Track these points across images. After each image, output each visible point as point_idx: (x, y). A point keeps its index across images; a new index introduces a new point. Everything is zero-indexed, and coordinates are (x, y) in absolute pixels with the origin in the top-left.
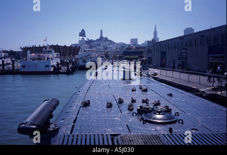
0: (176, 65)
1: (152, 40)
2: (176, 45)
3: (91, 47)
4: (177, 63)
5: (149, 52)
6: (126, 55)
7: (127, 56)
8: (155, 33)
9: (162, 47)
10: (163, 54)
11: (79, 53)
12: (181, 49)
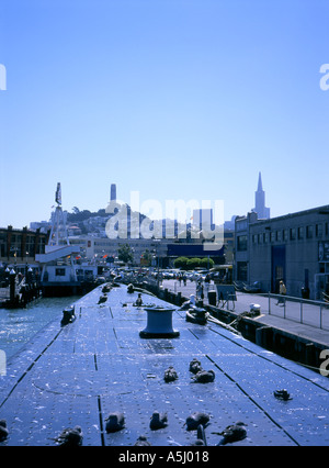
0: (314, 284)
1: (249, 214)
2: (312, 229)
3: (84, 231)
4: (316, 281)
5: (239, 249)
6: (180, 255)
7: (182, 259)
8: (260, 196)
9: (273, 234)
10: (278, 254)
11: (48, 249)
12: (324, 242)
